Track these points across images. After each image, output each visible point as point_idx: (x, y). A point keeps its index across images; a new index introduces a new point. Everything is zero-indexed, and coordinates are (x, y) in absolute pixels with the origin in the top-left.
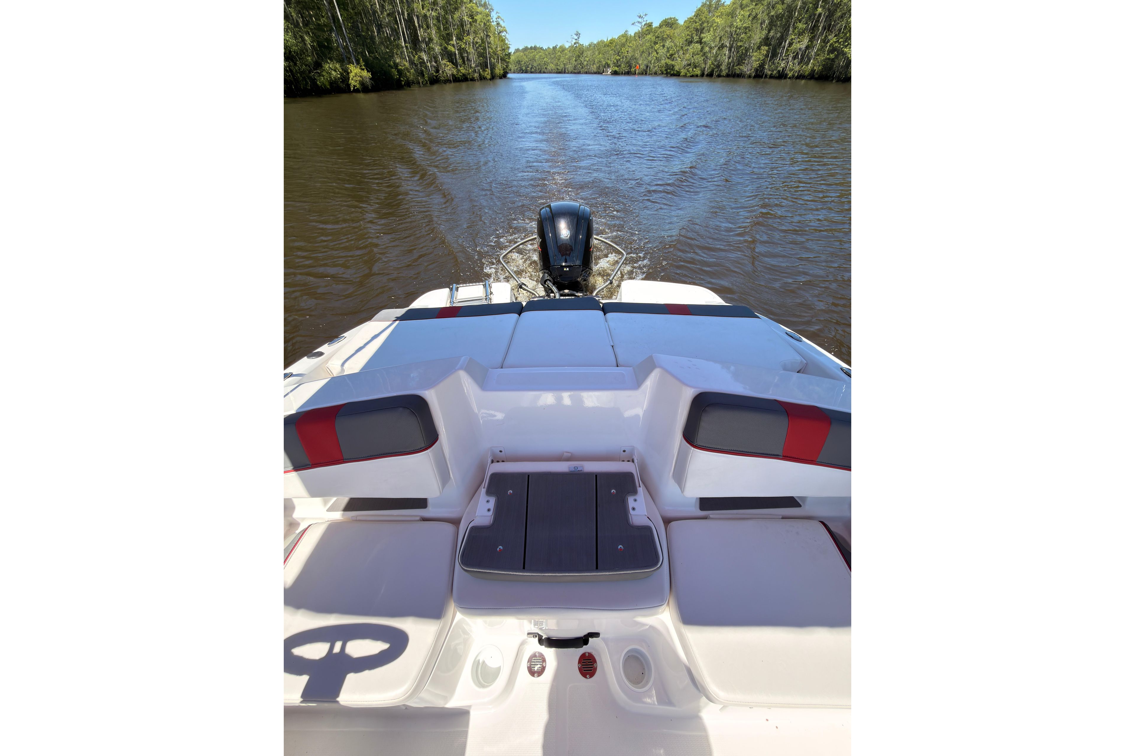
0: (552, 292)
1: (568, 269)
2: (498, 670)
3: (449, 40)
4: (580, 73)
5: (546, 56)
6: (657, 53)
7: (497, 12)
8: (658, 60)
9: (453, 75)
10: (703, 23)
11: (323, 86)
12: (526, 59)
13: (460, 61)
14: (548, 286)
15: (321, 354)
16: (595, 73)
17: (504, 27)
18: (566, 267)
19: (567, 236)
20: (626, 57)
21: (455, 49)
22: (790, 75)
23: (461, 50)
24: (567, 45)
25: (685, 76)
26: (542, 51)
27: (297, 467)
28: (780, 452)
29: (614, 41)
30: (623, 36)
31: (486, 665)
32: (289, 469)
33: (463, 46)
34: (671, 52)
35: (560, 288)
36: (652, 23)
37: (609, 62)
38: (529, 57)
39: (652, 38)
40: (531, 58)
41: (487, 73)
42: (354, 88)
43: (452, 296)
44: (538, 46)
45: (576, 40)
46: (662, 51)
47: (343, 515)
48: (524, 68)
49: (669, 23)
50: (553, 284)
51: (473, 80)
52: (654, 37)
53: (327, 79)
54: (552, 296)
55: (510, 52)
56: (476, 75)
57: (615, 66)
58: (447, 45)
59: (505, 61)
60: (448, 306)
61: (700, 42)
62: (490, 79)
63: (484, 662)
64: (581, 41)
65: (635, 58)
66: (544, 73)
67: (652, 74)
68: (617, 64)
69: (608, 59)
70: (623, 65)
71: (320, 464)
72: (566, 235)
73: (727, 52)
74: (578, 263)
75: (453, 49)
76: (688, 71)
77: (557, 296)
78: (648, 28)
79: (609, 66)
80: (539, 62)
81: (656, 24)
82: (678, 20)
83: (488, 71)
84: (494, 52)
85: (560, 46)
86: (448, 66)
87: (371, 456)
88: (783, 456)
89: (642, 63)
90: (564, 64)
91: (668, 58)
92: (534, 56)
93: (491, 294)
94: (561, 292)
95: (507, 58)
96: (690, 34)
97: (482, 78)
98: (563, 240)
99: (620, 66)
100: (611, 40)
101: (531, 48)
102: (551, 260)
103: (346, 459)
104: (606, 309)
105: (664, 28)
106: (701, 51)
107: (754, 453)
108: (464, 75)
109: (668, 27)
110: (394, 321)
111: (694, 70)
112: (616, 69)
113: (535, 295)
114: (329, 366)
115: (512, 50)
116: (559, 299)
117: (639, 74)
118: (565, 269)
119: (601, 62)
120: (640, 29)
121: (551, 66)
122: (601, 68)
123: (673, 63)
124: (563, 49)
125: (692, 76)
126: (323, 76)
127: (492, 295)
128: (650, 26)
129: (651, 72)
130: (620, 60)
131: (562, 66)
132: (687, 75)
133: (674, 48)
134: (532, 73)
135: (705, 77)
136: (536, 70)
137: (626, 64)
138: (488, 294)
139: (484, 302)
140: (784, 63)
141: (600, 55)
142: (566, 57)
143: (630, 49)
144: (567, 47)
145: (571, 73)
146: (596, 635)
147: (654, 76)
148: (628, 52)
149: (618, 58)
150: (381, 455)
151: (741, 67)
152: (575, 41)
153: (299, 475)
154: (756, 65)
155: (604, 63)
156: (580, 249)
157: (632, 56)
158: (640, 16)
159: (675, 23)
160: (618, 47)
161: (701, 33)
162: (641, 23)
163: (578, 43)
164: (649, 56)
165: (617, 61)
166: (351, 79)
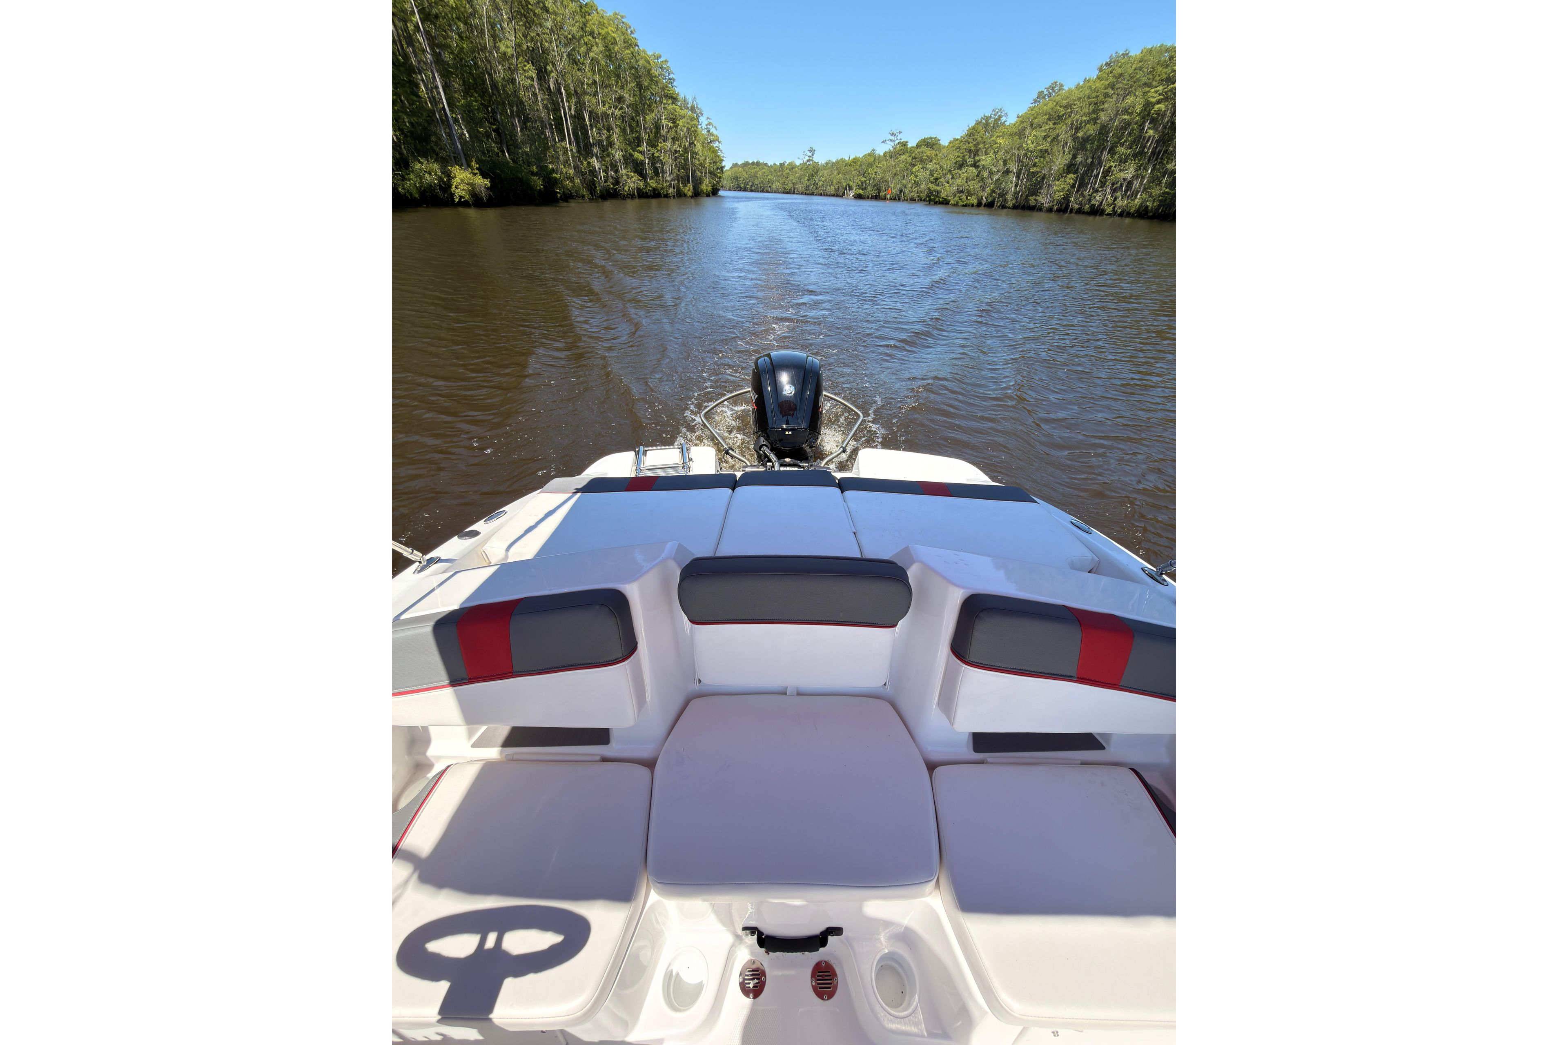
0: (770, 461)
1: (790, 433)
2: (700, 987)
3: (639, 146)
4: (813, 195)
5: (770, 173)
6: (916, 176)
7: (708, 118)
8: (917, 184)
9: (638, 189)
10: (978, 144)
11: (408, 195)
12: (746, 175)
13: (650, 172)
14: (764, 452)
15: (476, 533)
16: (833, 196)
17: (717, 136)
18: (789, 430)
19: (791, 393)
20: (874, 179)
21: (645, 157)
22: (1109, 210)
23: (653, 160)
24: (798, 163)
25: (956, 205)
26: (766, 167)
27: (455, 682)
28: (1074, 674)
29: (858, 160)
30: (869, 155)
31: (681, 979)
32: (445, 684)
33: (657, 155)
34: (935, 175)
35: (780, 455)
36: (907, 142)
37: (851, 183)
38: (749, 173)
39: (908, 159)
40: (752, 174)
41: (687, 188)
42: (460, 199)
43: (638, 462)
44: (761, 162)
45: (809, 156)
46: (923, 175)
47: (501, 753)
48: (742, 185)
49: (930, 143)
50: (771, 450)
51: (667, 196)
52: (911, 158)
53: (415, 185)
54: (770, 465)
55: (723, 165)
56: (671, 191)
57: (859, 189)
58: (634, 151)
59: (715, 175)
60: (633, 475)
61: (975, 165)
62: (692, 197)
63: (678, 974)
64: (816, 159)
65: (886, 181)
66: (768, 192)
67: (907, 200)
68: (861, 186)
69: (850, 180)
70: (869, 188)
71: (481, 677)
72: (789, 392)
73: (1014, 179)
74: (804, 425)
75: (641, 157)
76: (960, 199)
77: (777, 468)
78: (902, 148)
79: (851, 188)
80: (762, 179)
81: (912, 144)
82: (940, 140)
83: (690, 186)
84: (701, 164)
85: (789, 163)
86: (632, 177)
87: (550, 668)
88: (1078, 678)
89: (894, 187)
90: (793, 183)
91: (932, 183)
92: (757, 172)
93: (689, 461)
94: (782, 461)
95: (719, 173)
96: (961, 155)
97: (680, 194)
98: (785, 397)
99: (865, 189)
100: (854, 159)
101: (753, 163)
102: (770, 421)
103: (516, 672)
104: (844, 485)
105: (923, 148)
106: (978, 176)
107: (1042, 673)
108: (654, 189)
109: (927, 147)
110: (574, 493)
111: (969, 198)
112: (861, 192)
113: (746, 464)
114: (486, 549)
115: (727, 164)
116: (779, 471)
117: (891, 199)
118: (787, 433)
119: (840, 183)
120: (891, 149)
121: (777, 185)
122: (841, 189)
123: (938, 188)
124: (792, 167)
125: (965, 206)
126: (409, 180)
127: (691, 462)
128: (905, 145)
129: (906, 198)
130: (865, 181)
131: (791, 185)
132: (959, 204)
133: (940, 171)
134: (752, 191)
135: (982, 208)
136: (757, 188)
137: (874, 187)
138: (686, 461)
139: (681, 472)
140: (1100, 196)
141: (840, 175)
142: (797, 175)
143: (878, 170)
144: (798, 164)
145: (802, 194)
146: (836, 931)
147: (909, 203)
148: (876, 173)
149: (863, 179)
150: (564, 667)
151: (1038, 198)
152: (808, 158)
153: (456, 693)
154: (1059, 196)
155: (845, 184)
156: (807, 408)
157: (882, 178)
158: (893, 133)
159: (937, 144)
160: (863, 167)
161: (975, 155)
162: (894, 141)
163: (812, 160)
164: (904, 179)
165: (862, 183)
166: (453, 187)
